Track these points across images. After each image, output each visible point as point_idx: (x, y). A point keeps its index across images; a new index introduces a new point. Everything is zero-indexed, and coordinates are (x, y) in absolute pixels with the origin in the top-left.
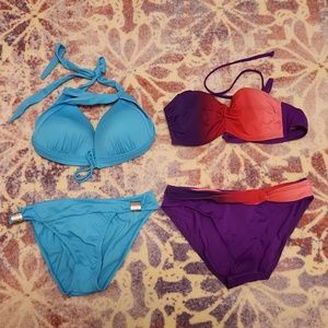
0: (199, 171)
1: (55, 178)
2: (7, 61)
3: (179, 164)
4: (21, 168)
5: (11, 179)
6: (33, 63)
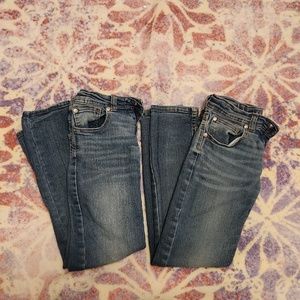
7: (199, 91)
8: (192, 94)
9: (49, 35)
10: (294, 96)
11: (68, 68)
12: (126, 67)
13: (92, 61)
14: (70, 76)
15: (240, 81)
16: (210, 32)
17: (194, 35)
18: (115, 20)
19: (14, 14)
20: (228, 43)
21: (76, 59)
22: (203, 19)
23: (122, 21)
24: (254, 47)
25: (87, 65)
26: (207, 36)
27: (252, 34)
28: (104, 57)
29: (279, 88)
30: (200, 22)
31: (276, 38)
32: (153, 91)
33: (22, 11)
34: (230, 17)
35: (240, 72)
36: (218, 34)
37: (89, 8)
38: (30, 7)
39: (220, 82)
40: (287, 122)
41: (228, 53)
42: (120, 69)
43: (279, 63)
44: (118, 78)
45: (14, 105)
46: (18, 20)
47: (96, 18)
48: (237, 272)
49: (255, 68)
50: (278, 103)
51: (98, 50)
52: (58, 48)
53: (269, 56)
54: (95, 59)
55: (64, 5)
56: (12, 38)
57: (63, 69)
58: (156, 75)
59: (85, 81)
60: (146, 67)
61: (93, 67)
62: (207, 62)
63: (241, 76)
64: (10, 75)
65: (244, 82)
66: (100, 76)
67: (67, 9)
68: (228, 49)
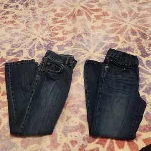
0: (118, 37)
1: (52, 47)
2: (21, 9)
3: (108, 36)
4: (34, 45)
5: (30, 50)
6: (33, 9)
7: (104, 34)
9: (30, 26)
10: (147, 29)
11: (41, 36)
12: (68, 31)
13: (51, 32)
14: (43, 39)
16: (101, 14)
17: (95, 16)
18: (59, 16)
19: (12, 22)
22: (97, 10)
23: (61, 16)
26: (101, 15)
27: (120, 11)
29: (140, 27)
30: (96, 11)
31: (131, 11)
33: (16, 20)
34: (108, 8)
35: (120, 25)
36: (105, 14)
37: (46, 14)
38: (19, 18)
39: (113, 29)
40: (149, 38)
42: (65, 32)
43: (136, 19)
44: (65, 36)
45: (18, 53)
46: (14, 23)
47: (50, 17)
50: (141, 32)
51: (53, 28)
52: (35, 29)
53: (130, 17)
55: (34, 15)
56: (12, 30)
59: (50, 39)
62: (104, 24)
64: (14, 43)
66: (56, 36)
67: (36, 17)
68: (112, 18)
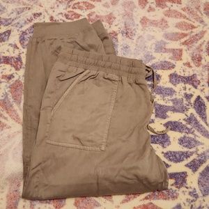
8: (153, 41)
15: (193, 34)
20: (183, 6)
21: (58, 6)
24: (205, 9)
25: (66, 12)
28: (80, 8)
32: (120, 37)
41: (183, 13)
48: (191, 190)
49: (206, 25)
54: (73, 8)
57: (46, 12)
58: (123, 25)
60: (115, 18)
61: (70, 14)
63: (194, 30)
65: (196, 35)
